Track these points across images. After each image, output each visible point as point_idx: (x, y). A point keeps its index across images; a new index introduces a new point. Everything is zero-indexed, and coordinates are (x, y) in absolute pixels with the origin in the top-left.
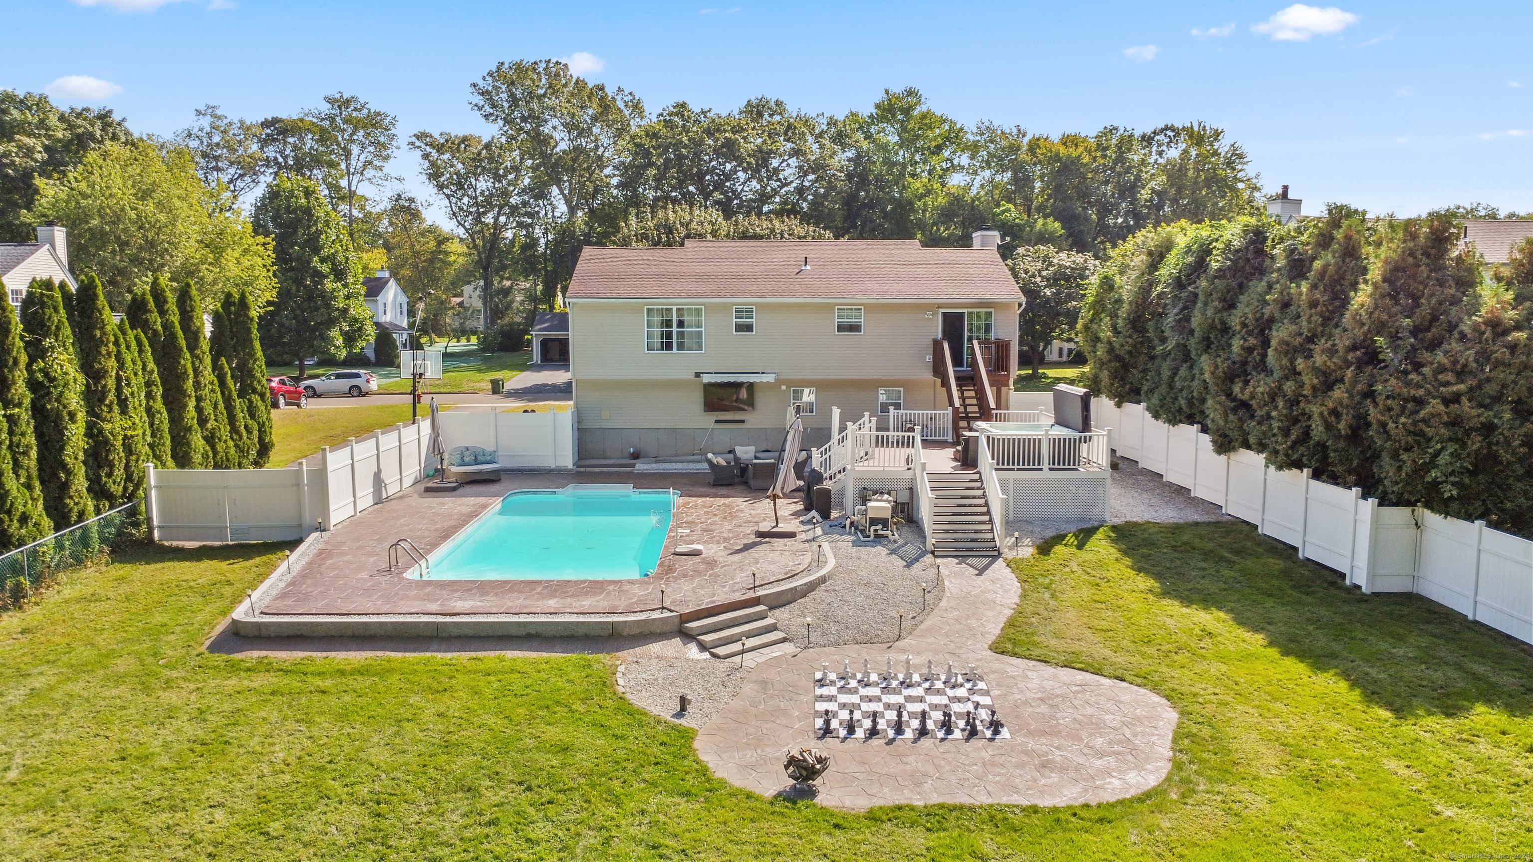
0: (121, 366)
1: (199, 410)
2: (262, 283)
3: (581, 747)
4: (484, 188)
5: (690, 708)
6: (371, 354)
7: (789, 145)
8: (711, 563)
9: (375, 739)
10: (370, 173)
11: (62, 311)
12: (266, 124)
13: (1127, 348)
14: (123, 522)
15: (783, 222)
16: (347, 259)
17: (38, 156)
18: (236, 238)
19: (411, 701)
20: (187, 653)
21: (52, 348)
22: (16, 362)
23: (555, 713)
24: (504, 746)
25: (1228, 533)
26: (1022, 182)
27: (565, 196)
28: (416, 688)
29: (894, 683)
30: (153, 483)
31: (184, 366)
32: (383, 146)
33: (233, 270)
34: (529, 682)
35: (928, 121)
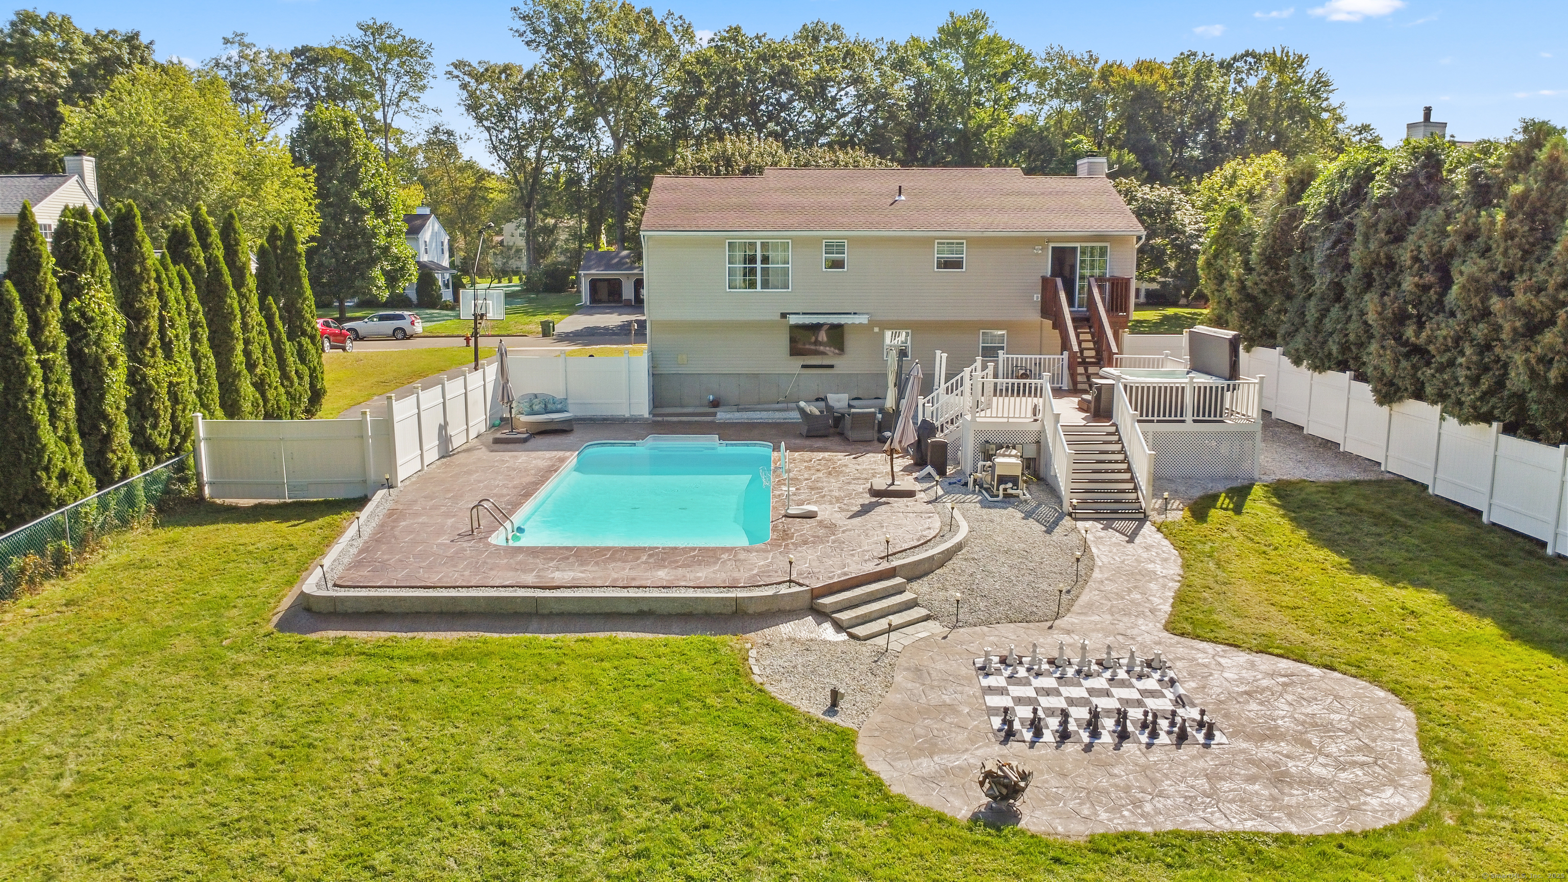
0: (164, 305)
1: (247, 353)
2: (303, 217)
3: (728, 753)
4: (526, 120)
5: (842, 704)
6: (413, 295)
7: (847, 73)
8: (831, 528)
9: (485, 742)
10: (405, 104)
11: (98, 243)
12: (296, 53)
13: (1262, 287)
14: (170, 478)
15: (847, 153)
16: (387, 194)
17: (63, 82)
18: (276, 169)
19: (519, 694)
20: (254, 631)
21: (89, 284)
22: (49, 300)
23: (687, 709)
24: (639, 751)
25: (1394, 494)
26: (1093, 110)
27: (610, 128)
28: (521, 677)
29: (1070, 672)
30: (201, 435)
31: (231, 306)
32: (419, 75)
33: (273, 204)
34: (650, 670)
35: (995, 46)
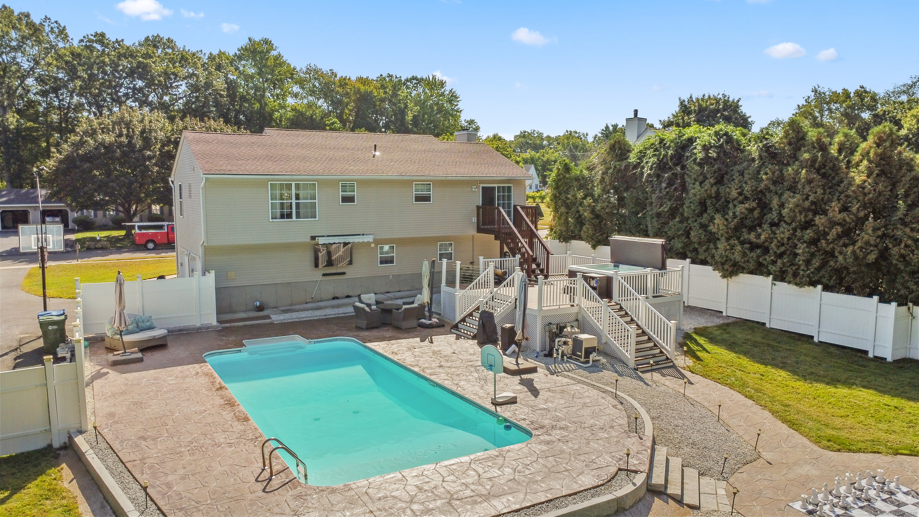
35: (279, 61)
